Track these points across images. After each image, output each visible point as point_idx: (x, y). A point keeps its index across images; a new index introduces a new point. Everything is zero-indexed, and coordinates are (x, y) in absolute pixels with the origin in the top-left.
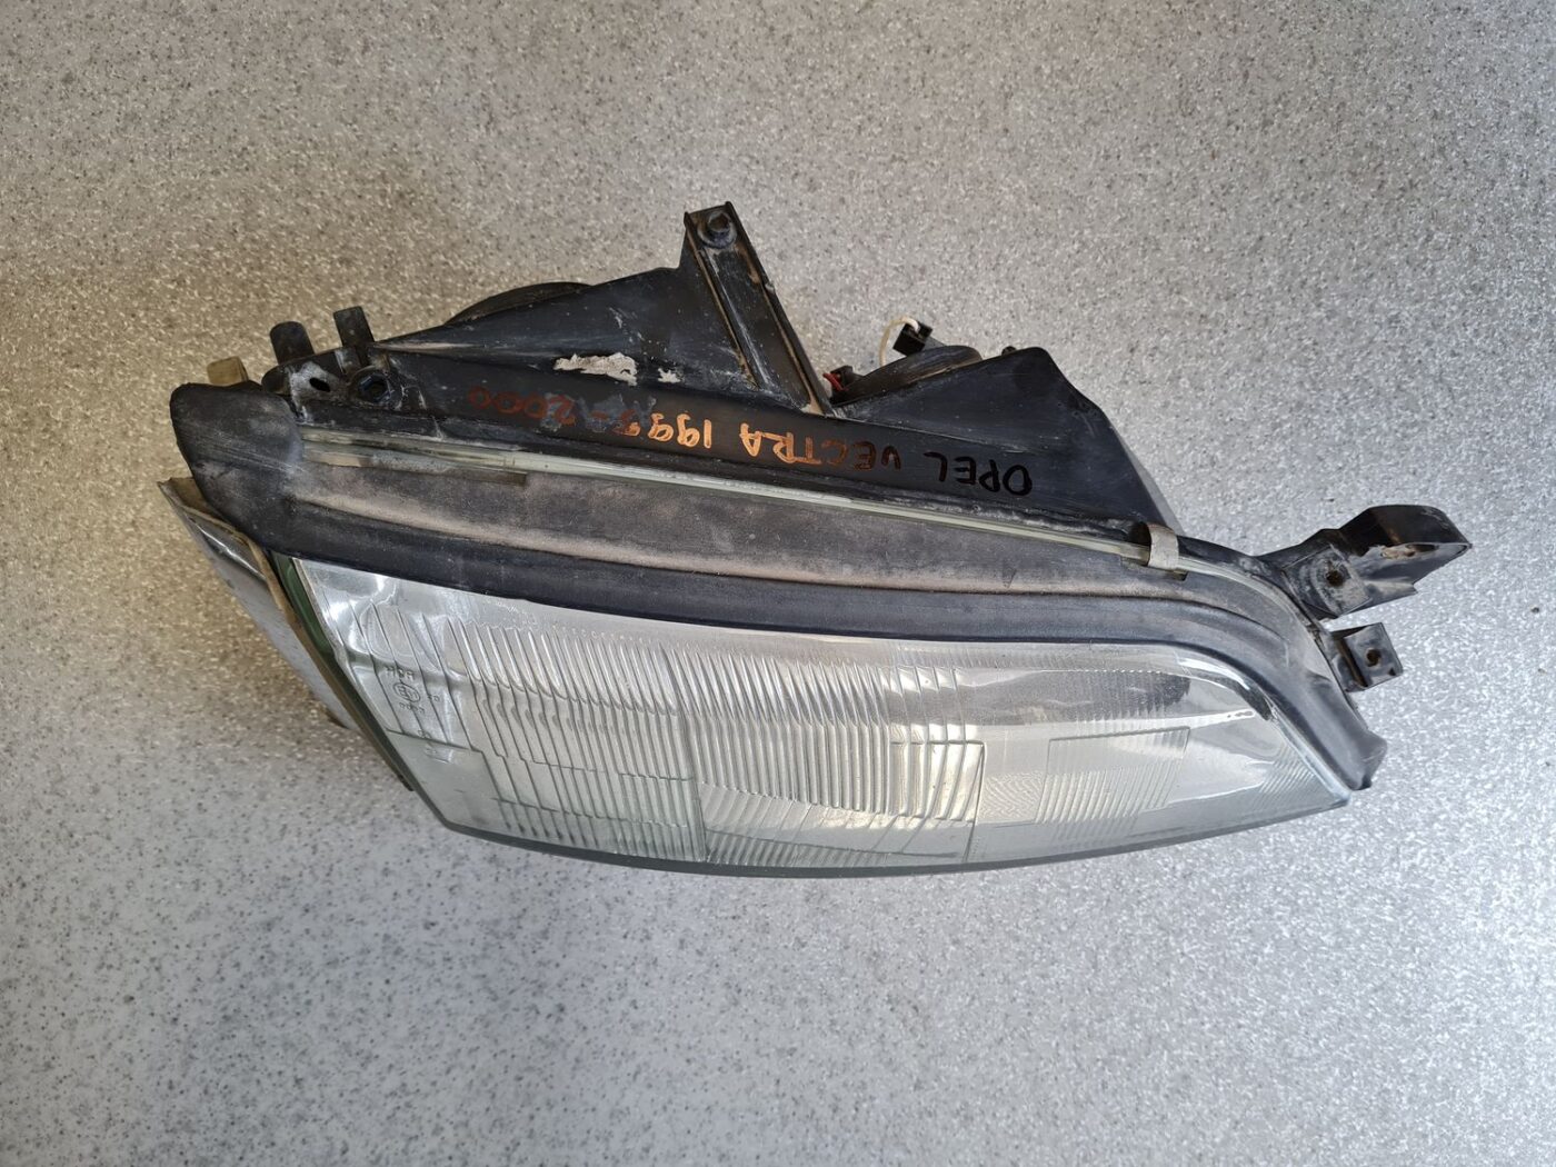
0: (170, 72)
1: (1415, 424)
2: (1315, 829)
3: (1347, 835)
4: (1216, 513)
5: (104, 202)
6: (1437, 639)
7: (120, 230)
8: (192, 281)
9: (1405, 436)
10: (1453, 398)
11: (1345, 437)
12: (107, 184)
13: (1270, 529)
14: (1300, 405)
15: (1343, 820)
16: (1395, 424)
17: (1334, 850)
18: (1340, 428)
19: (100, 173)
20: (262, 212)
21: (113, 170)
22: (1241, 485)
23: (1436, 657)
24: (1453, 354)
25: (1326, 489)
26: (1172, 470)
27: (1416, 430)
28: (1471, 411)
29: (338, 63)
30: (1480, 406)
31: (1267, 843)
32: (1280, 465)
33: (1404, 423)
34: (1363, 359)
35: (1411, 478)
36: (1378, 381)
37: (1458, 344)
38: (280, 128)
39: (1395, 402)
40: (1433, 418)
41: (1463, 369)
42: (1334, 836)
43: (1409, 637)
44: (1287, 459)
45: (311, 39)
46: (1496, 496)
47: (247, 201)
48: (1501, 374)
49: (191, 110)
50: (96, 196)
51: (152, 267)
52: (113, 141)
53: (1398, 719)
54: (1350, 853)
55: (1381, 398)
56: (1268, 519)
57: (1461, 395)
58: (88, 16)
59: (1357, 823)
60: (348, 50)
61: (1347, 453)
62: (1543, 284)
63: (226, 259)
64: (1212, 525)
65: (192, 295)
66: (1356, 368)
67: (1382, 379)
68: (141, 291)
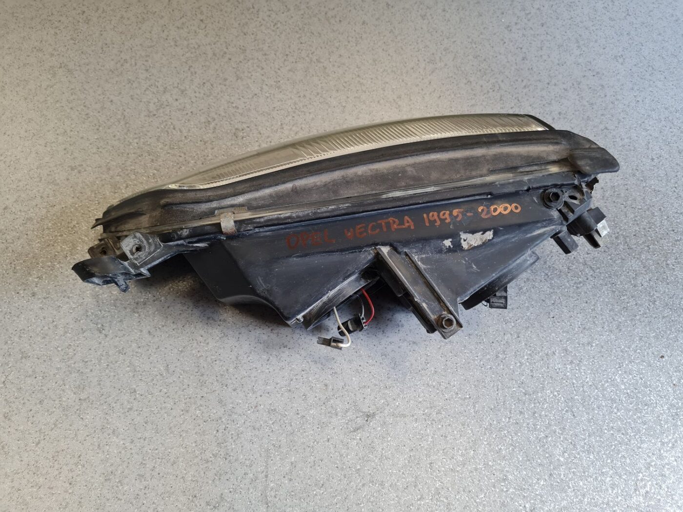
0: (47, 202)
1: (580, 282)
2: (591, 477)
3: (608, 479)
4: (503, 328)
5: (13, 251)
6: (621, 375)
7: (17, 260)
8: (46, 277)
9: (578, 288)
10: (593, 271)
11: (551, 290)
12: (15, 244)
13: (529, 333)
14: (528, 279)
15: (604, 470)
16: (572, 283)
17: (604, 487)
18: (548, 287)
19: (13, 240)
20: (79, 248)
21: (19, 239)
22: (511, 315)
23: (623, 383)
24: (588, 254)
25: (549, 313)
26: (478, 311)
27: (582, 285)
28: (603, 275)
29: (115, 193)
30: (606, 273)
31: (569, 488)
32: (526, 305)
33: (575, 283)
34: (550, 259)
35: (586, 305)
36: (559, 267)
37: (588, 250)
38: (90, 217)
39: (569, 275)
40: (587, 279)
41: (594, 259)
42: (601, 479)
43: (608, 375)
44: (529, 302)
45: (106, 186)
46: (626, 308)
47: (73, 245)
48: (611, 259)
49: (54, 214)
50: (10, 249)
51: (29, 273)
52: (20, 228)
53: (615, 415)
54: (613, 489)
55: (562, 274)
56: (527, 328)
57: (597, 269)
58: (17, 186)
59: (612, 472)
60: (119, 188)
61: (554, 297)
62: (616, 224)
63: (61, 267)
64: (502, 333)
65: (45, 282)
66: (548, 263)
67: (560, 266)
68: (23, 283)
